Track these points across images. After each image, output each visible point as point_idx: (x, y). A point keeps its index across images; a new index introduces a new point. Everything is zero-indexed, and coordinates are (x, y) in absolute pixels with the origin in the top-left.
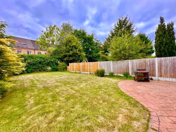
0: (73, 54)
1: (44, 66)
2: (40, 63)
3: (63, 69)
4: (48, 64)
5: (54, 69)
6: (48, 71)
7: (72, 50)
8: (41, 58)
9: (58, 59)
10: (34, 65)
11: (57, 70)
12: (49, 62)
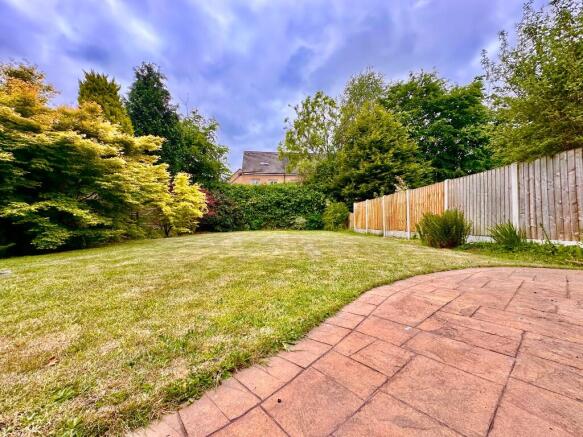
0: (371, 169)
1: (287, 214)
2: (278, 204)
3: (336, 224)
4: (298, 208)
5: (312, 221)
6: (296, 229)
7: (367, 158)
8: (281, 191)
9: (325, 193)
10: (265, 209)
11: (320, 226)
12: (300, 203)
